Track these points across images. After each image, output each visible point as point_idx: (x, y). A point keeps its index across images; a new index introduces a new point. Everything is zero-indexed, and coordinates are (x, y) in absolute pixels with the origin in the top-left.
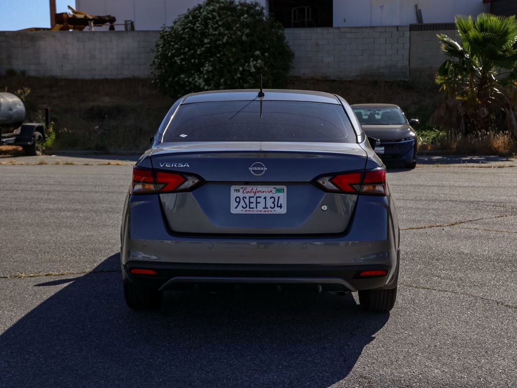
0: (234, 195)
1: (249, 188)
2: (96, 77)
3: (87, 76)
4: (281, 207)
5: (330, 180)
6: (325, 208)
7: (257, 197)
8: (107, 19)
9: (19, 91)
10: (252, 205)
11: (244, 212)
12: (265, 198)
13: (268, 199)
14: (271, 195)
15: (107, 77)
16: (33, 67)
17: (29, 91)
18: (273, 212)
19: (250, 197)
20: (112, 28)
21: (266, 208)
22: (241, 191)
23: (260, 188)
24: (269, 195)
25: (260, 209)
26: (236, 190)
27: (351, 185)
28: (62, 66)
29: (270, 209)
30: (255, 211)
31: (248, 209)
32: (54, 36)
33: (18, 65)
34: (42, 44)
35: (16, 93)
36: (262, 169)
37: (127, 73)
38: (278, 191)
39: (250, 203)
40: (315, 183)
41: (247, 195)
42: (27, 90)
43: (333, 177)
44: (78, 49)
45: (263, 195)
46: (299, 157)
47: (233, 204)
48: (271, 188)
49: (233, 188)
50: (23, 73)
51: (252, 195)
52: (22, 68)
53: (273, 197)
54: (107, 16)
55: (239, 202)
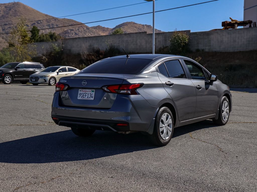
0: (79, 92)
1: (84, 90)
2: (236, 51)
3: (231, 50)
4: (92, 97)
5: (107, 88)
6: (105, 98)
7: (86, 93)
8: (248, 22)
9: (197, 59)
10: (84, 96)
11: (81, 99)
12: (88, 94)
13: (89, 94)
14: (90, 93)
15: (241, 50)
16: (207, 48)
17: (201, 58)
18: (90, 99)
19: (84, 93)
20: (250, 26)
21: (88, 97)
22: (82, 91)
23: (87, 90)
24: (89, 93)
25: (86, 98)
26: (81, 91)
27: (115, 90)
28: (220, 46)
29: (89, 98)
30: (84, 99)
31: (82, 98)
32: (217, 33)
33: (201, 47)
34: (212, 36)
35: (195, 59)
36: (85, 83)
37: (251, 48)
38: (93, 91)
39: (83, 95)
40: (101, 88)
41: (83, 93)
42: (200, 58)
43: (108, 87)
44: (228, 38)
45: (87, 93)
46: (97, 79)
47: (79, 96)
48: (90, 90)
49: (80, 90)
50: (203, 50)
51: (84, 92)
52: (202, 48)
53: (90, 94)
54: (248, 21)
55: (80, 95)
